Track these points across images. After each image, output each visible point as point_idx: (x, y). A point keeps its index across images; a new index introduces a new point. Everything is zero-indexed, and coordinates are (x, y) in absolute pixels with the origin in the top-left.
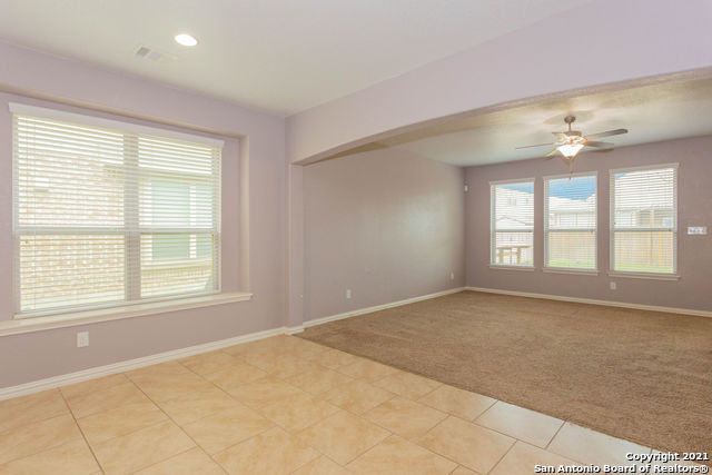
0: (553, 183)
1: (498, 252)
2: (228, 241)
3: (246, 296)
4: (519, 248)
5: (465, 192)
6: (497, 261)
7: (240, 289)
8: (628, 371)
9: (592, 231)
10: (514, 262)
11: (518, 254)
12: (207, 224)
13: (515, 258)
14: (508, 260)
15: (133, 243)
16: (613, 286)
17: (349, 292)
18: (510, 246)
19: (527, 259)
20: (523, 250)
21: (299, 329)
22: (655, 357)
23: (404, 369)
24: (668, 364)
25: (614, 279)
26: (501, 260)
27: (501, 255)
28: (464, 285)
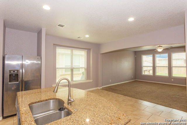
0: (157, 55)
1: (144, 71)
2: (88, 69)
3: (91, 81)
4: (149, 70)
5: (136, 57)
6: (144, 74)
7: (90, 79)
8: (172, 97)
9: (167, 67)
10: (148, 74)
11: (149, 71)
12: (84, 66)
13: (148, 73)
14: (146, 73)
15: (72, 70)
16: (172, 80)
17: (110, 80)
18: (147, 70)
19: (151, 73)
20: (150, 71)
21: (101, 88)
22: (179, 95)
23: (125, 95)
24: (182, 96)
25: (172, 78)
26: (145, 73)
27: (144, 72)
28: (136, 79)
